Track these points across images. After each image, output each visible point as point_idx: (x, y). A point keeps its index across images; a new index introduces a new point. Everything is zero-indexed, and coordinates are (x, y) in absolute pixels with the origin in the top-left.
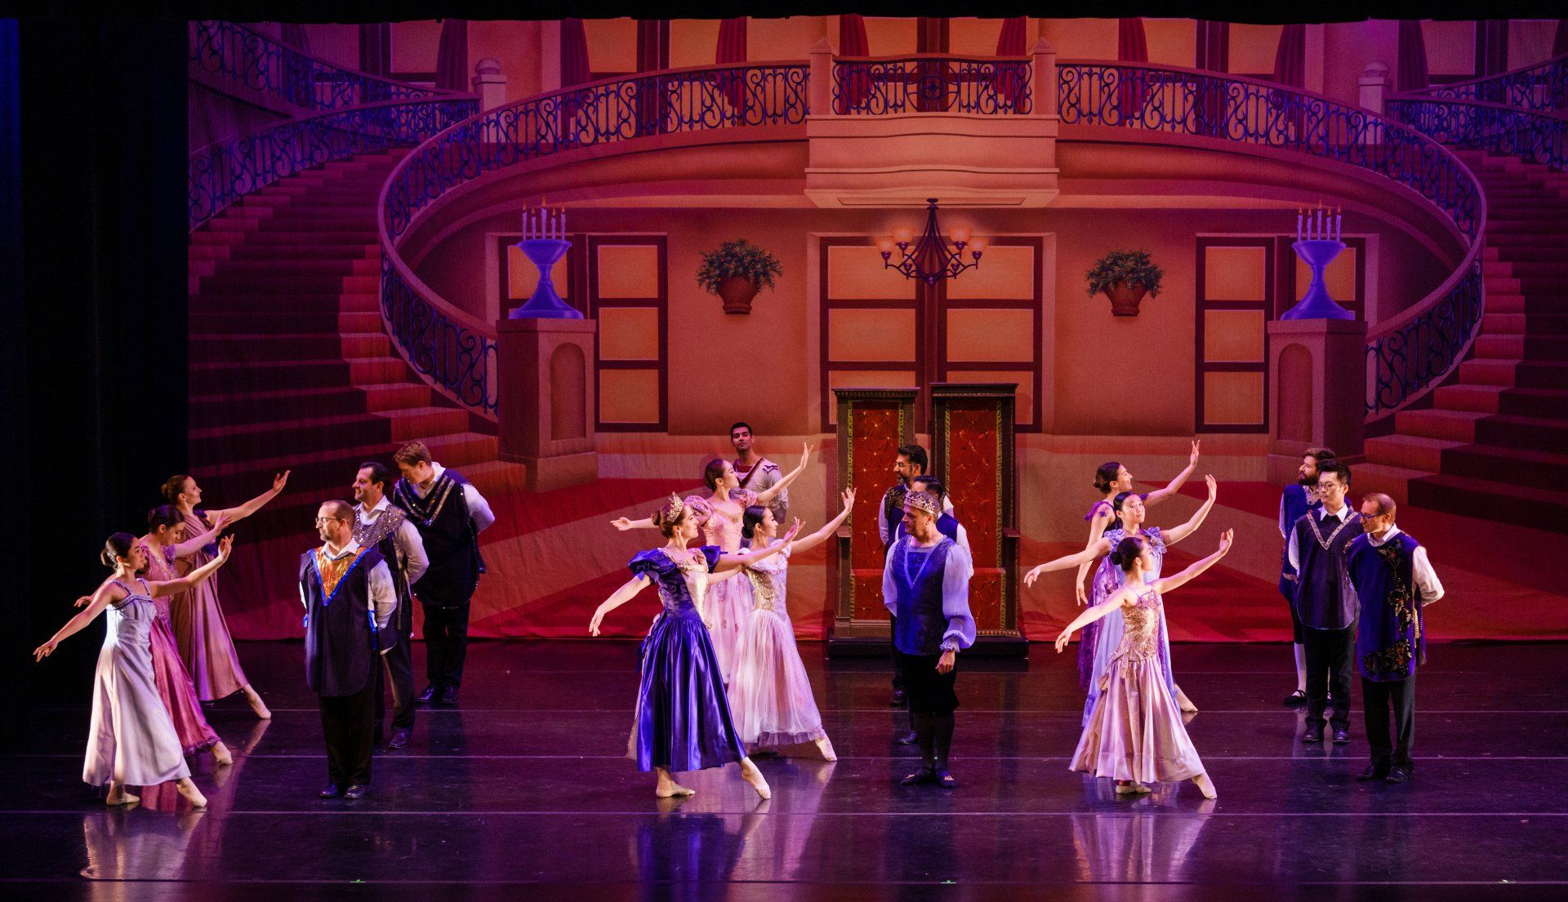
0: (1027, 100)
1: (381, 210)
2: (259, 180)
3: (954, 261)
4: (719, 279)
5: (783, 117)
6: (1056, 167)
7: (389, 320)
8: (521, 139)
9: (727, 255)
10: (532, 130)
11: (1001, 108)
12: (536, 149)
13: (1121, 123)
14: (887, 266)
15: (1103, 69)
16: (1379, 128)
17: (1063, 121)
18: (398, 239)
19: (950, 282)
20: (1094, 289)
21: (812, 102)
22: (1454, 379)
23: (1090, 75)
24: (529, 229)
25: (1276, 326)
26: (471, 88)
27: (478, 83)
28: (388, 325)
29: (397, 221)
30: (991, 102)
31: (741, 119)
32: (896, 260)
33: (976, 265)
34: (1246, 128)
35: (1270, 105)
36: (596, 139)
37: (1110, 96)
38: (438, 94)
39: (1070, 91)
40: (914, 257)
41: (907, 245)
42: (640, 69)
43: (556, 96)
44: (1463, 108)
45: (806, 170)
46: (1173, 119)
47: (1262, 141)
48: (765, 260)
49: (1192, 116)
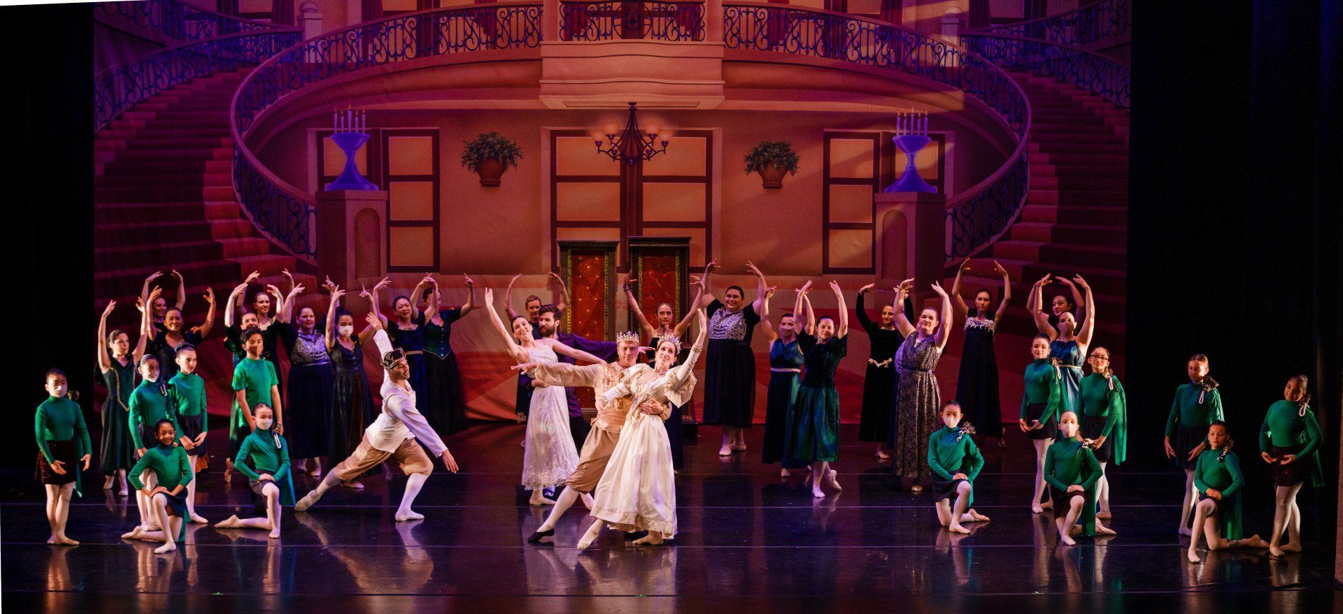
0: (701, 31)
1: (232, 113)
2: (145, 92)
3: (648, 148)
4: (477, 161)
5: (523, 43)
6: (723, 79)
7: (238, 191)
8: (333, 59)
9: (482, 144)
10: (341, 54)
11: (682, 36)
12: (344, 67)
13: (770, 48)
14: (599, 151)
15: (757, 9)
16: (955, 55)
17: (727, 46)
18: (245, 133)
19: (645, 163)
20: (750, 168)
21: (545, 32)
22: (1007, 236)
23: (748, 13)
24: (339, 125)
25: (881, 197)
26: (296, 24)
27: (302, 20)
28: (238, 195)
29: (244, 120)
30: (675, 33)
31: (493, 44)
32: (605, 147)
33: (664, 151)
34: (860, 54)
35: (877, 37)
36: (387, 59)
37: (761, 28)
38: (274, 27)
39: (733, 25)
40: (618, 145)
41: (614, 136)
42: (419, 8)
43: (358, 28)
44: (1014, 42)
45: (541, 81)
46: (807, 46)
47: (871, 63)
48: (510, 147)
49: (821, 44)
